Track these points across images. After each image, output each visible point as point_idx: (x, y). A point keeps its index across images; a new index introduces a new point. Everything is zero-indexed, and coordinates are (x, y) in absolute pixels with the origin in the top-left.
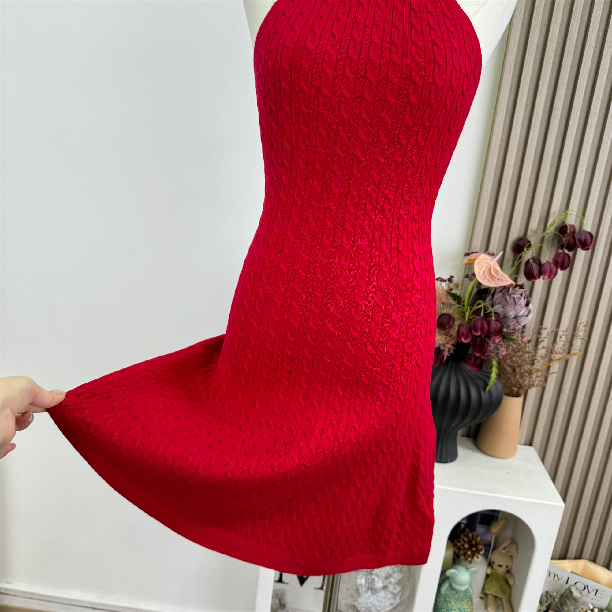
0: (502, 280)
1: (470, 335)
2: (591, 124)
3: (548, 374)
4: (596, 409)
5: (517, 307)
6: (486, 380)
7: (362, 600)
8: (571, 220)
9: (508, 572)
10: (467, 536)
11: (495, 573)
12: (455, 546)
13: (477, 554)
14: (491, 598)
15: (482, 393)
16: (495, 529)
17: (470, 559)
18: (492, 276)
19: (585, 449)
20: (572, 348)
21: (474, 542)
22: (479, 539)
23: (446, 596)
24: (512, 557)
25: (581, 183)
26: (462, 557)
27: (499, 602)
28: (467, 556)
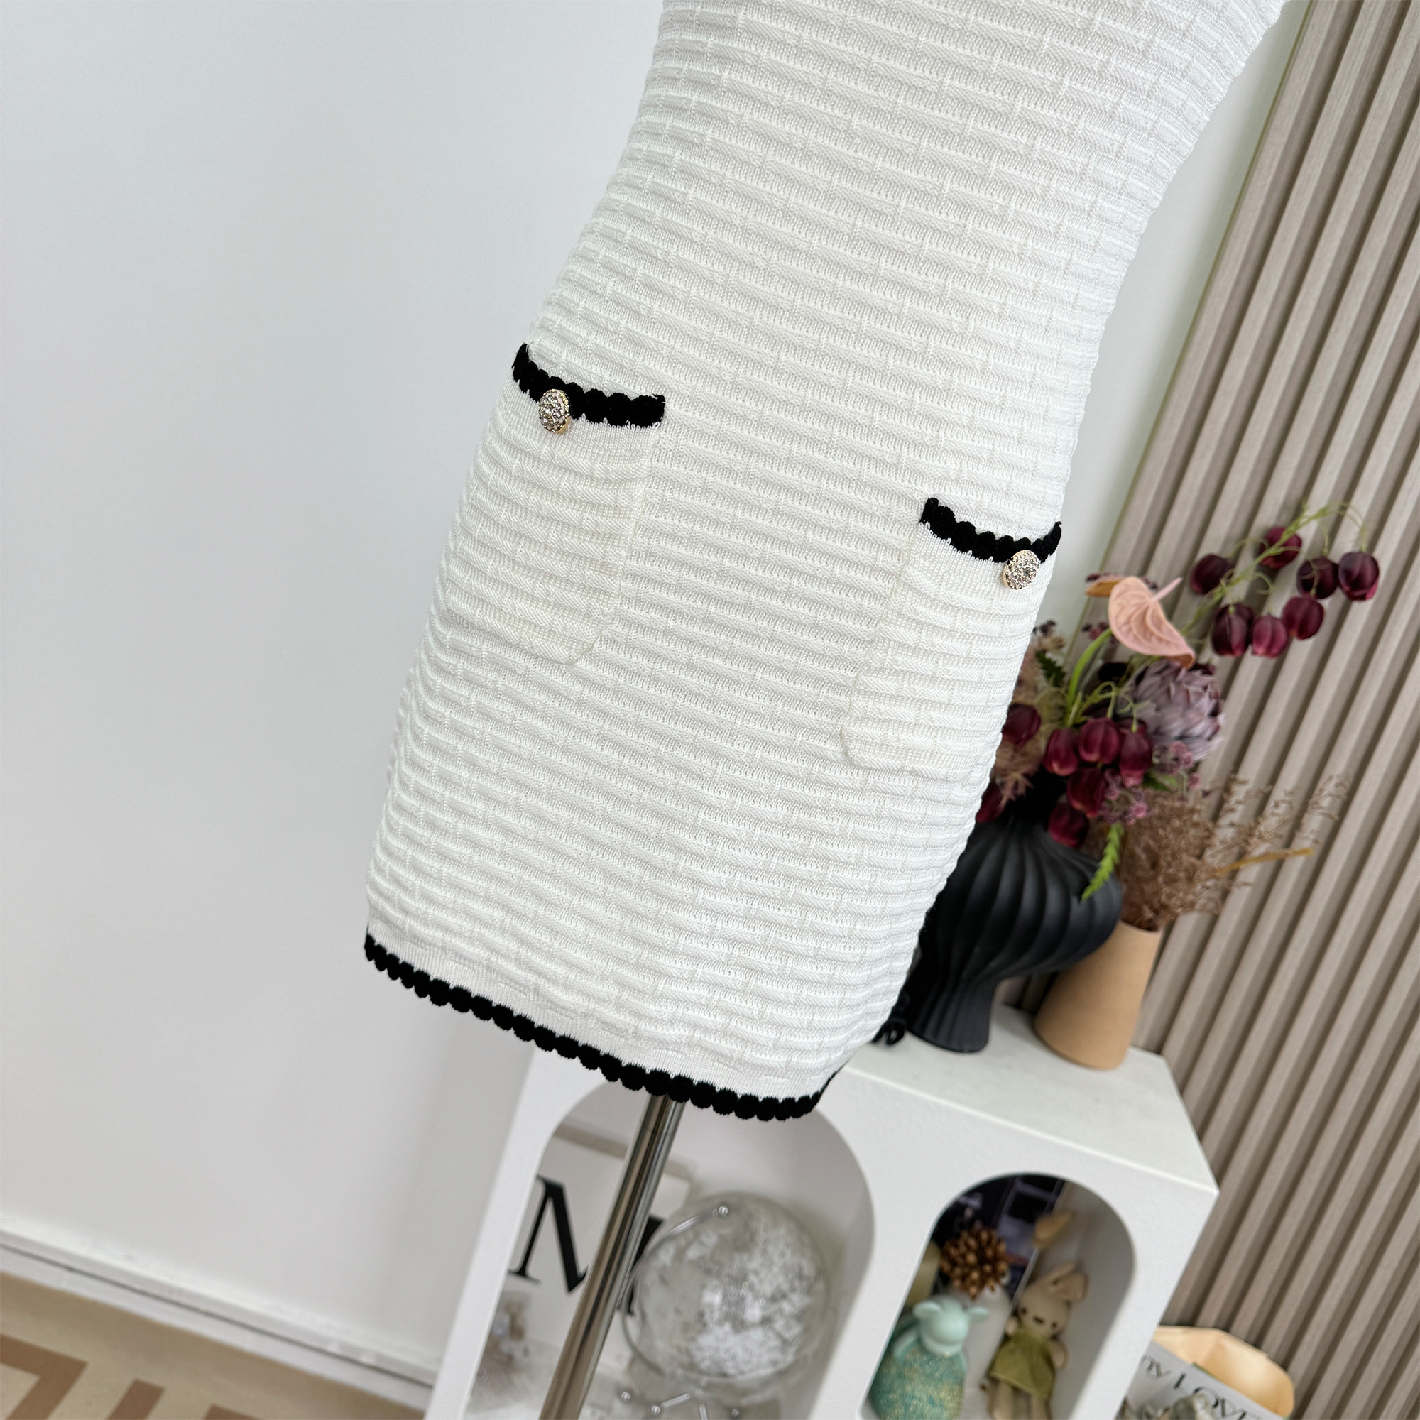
0: (1168, 643)
1: (1074, 759)
3: (1231, 885)
5: (1192, 715)
6: (1088, 874)
7: (706, 1341)
9: (1055, 1337)
10: (977, 1237)
11: (1024, 1334)
12: (945, 1254)
13: (991, 1282)
14: (1004, 1391)
15: (1074, 900)
16: (1044, 1231)
17: (973, 1290)
18: (1146, 628)
20: (1298, 834)
21: (989, 1253)
22: (1002, 1248)
23: (905, 1363)
24: (1068, 1304)
25: (1386, 459)
26: (957, 1283)
27: (1022, 1403)
28: (968, 1281)
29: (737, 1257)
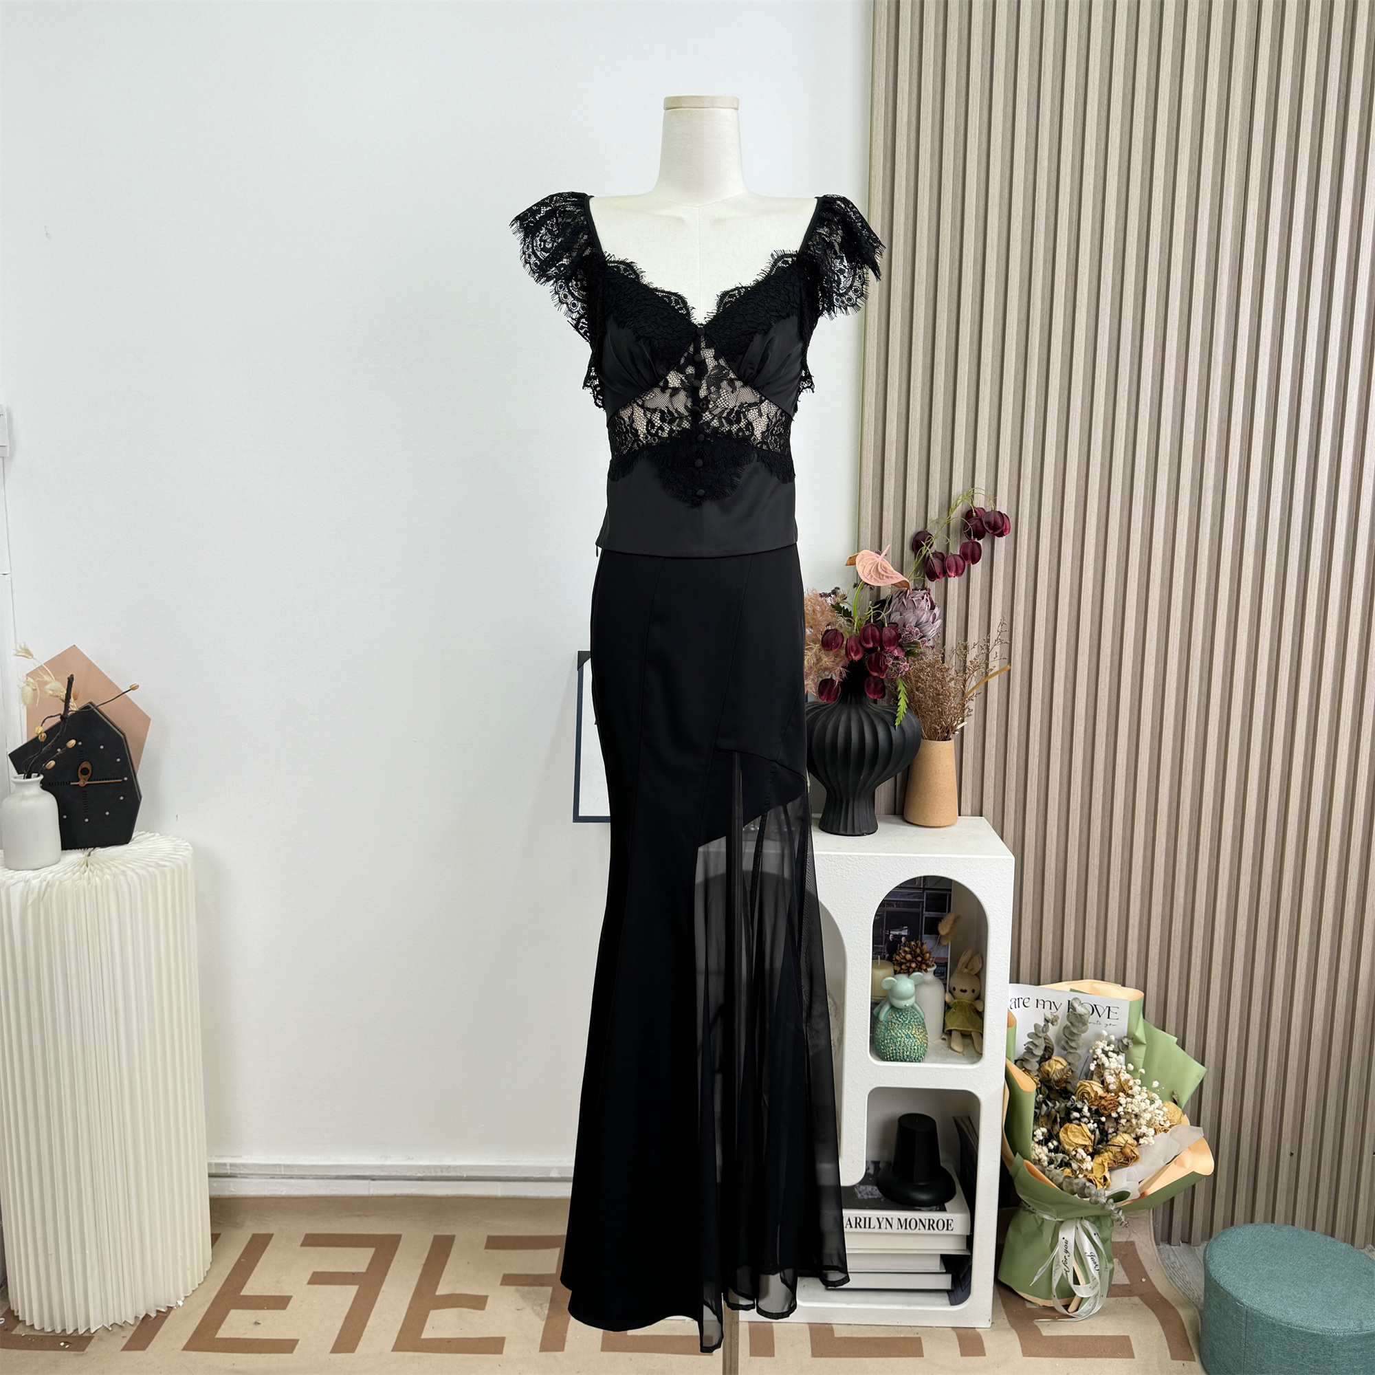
0: (892, 577)
1: (861, 649)
5: (918, 612)
6: (895, 712)
8: (980, 502)
9: (977, 1000)
10: (909, 947)
11: (959, 1003)
13: (924, 967)
14: (955, 1036)
15: (892, 728)
16: (944, 929)
18: (880, 574)
21: (918, 952)
22: (925, 946)
24: (978, 978)
25: (985, 453)
28: (911, 970)
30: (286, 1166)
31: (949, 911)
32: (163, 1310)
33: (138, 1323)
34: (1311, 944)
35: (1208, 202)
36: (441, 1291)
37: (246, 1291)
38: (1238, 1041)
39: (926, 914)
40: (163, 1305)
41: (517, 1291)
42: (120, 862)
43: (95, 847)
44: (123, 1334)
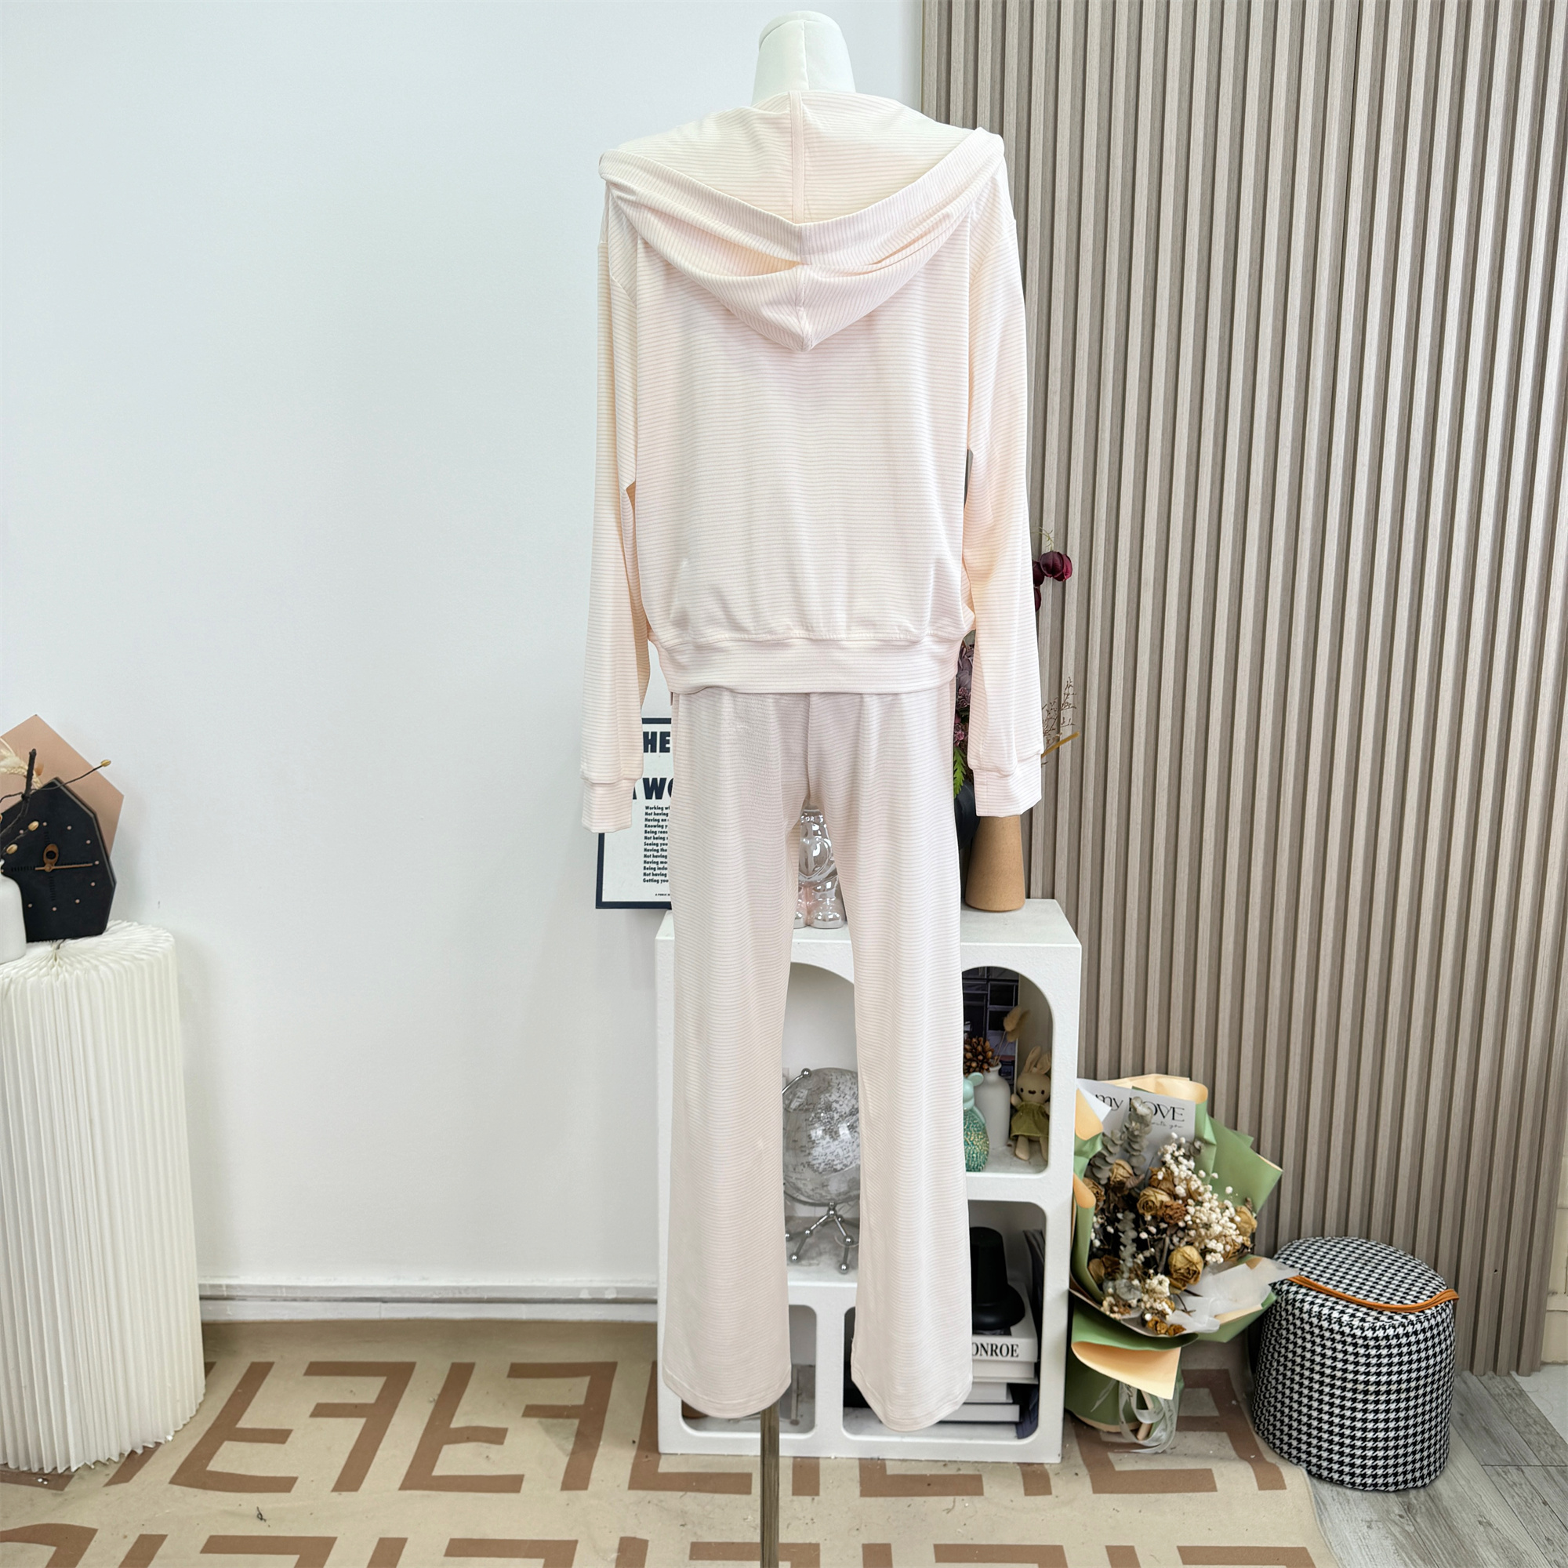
2: (1053, 408)
4: (1139, 827)
7: (817, 1151)
9: (1046, 1101)
11: (1026, 1105)
13: (986, 1066)
14: (1022, 1142)
16: (1009, 1024)
19: (1136, 893)
21: (980, 1048)
22: (987, 1044)
27: (1036, 1147)
28: (971, 1070)
29: (822, 1096)
30: (288, 1288)
31: (1016, 1004)
32: (151, 1446)
33: (123, 1460)
34: (1424, 1039)
35: (1304, 205)
36: (457, 1422)
37: (243, 1424)
38: (1343, 1148)
39: (991, 1008)
40: (150, 1440)
41: (540, 1423)
42: (93, 955)
43: (64, 938)
44: (107, 1472)
